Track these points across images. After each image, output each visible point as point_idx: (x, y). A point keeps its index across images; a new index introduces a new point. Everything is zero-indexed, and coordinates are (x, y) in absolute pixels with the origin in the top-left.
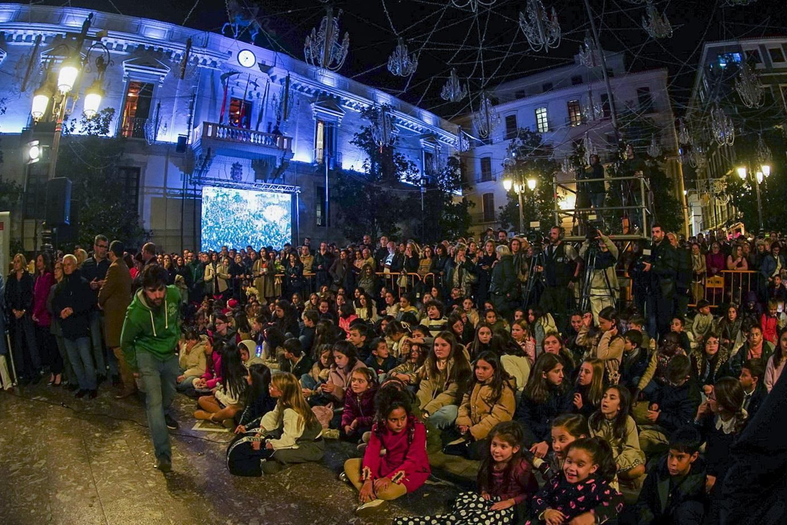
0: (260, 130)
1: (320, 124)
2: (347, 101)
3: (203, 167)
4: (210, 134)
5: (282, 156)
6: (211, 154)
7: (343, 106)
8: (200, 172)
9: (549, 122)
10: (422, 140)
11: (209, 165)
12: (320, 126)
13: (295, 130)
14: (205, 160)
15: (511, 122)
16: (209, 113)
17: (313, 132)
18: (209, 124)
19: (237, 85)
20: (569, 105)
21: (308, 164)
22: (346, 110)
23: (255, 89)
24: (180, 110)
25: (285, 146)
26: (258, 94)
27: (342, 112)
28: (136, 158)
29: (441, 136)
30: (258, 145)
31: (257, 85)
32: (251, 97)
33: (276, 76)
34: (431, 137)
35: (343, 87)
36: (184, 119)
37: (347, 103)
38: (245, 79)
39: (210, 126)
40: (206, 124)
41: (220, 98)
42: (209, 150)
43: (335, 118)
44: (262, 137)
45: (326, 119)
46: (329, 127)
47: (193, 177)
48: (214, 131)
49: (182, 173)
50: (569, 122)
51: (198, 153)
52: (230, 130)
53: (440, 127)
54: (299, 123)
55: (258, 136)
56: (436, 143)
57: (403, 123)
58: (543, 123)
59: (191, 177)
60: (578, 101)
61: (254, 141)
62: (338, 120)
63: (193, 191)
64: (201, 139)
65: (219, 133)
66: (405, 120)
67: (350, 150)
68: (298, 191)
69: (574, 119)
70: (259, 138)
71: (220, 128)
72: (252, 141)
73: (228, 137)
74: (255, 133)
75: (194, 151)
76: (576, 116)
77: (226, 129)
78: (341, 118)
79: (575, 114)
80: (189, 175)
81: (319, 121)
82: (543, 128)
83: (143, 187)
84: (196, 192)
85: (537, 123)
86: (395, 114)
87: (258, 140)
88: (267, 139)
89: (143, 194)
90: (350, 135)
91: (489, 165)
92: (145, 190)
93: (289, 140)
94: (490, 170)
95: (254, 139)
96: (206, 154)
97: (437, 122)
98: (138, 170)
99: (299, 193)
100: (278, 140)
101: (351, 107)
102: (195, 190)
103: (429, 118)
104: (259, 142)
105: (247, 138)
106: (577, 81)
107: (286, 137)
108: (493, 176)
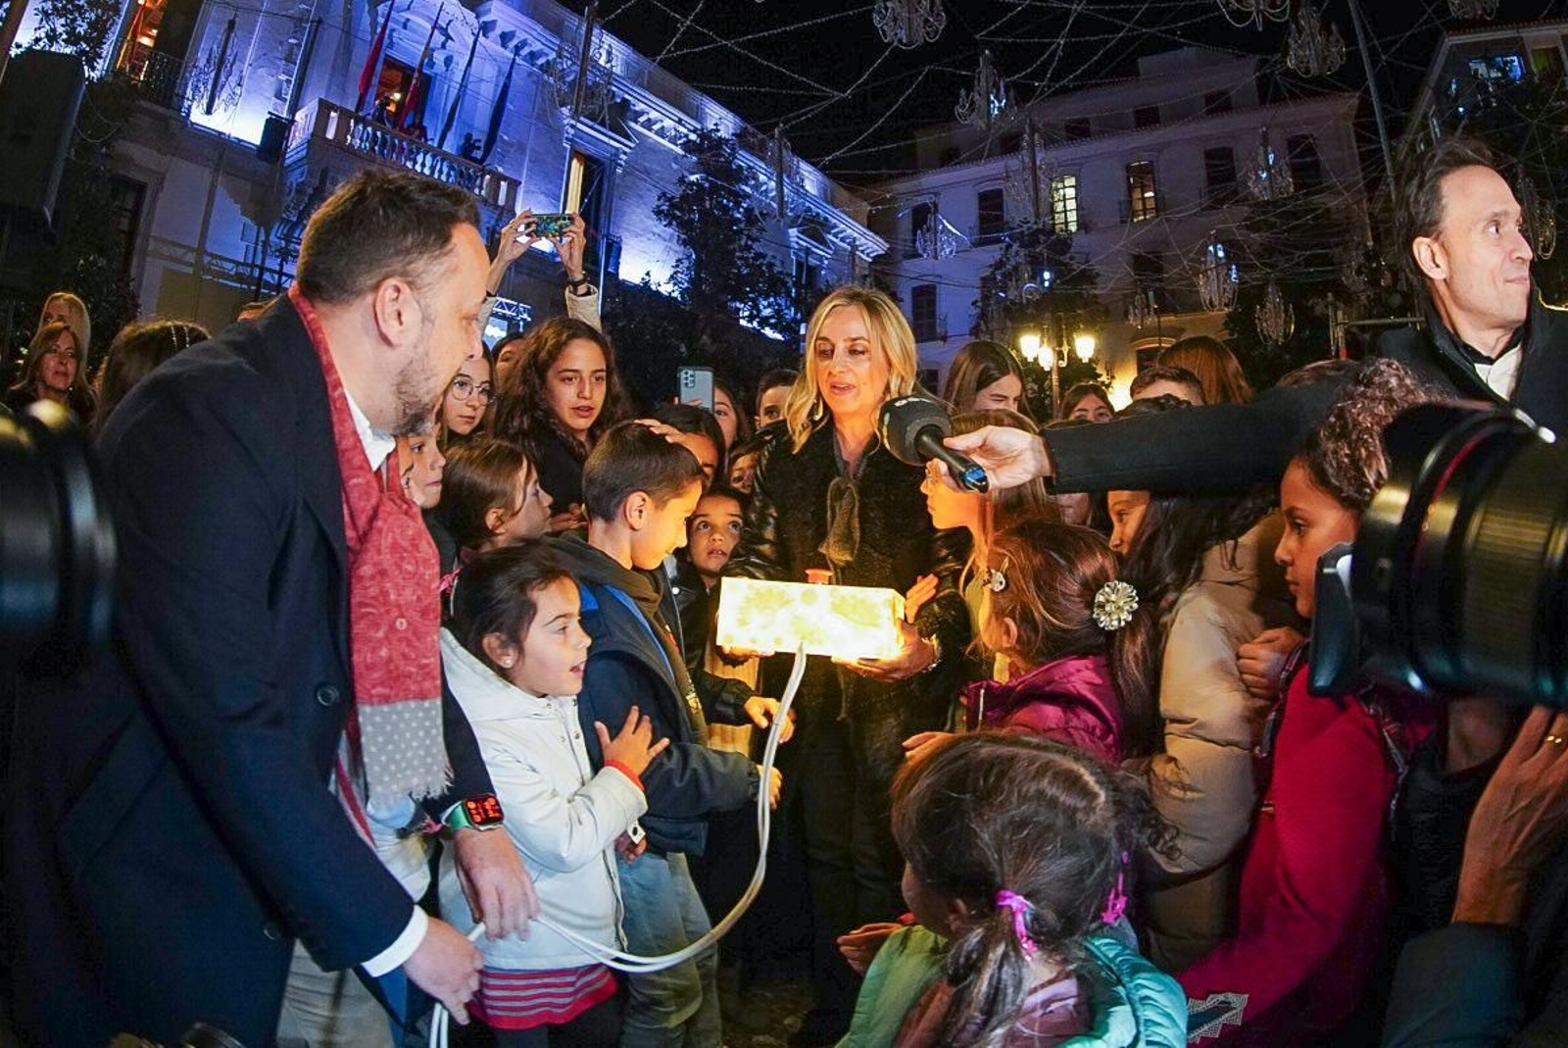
0: (446, 148)
1: (575, 163)
2: (642, 113)
4: (330, 135)
5: (493, 222)
7: (632, 124)
9: (1079, 209)
10: (793, 232)
12: (577, 169)
13: (522, 165)
14: (311, 197)
15: (991, 204)
16: (330, 80)
17: (560, 176)
18: (334, 108)
19: (405, 27)
21: (543, 252)
22: (639, 135)
23: (443, 46)
24: (264, 58)
25: (501, 201)
26: (448, 61)
27: (628, 138)
28: (140, 155)
29: (835, 226)
31: (449, 37)
32: (432, 64)
33: (494, 22)
34: (816, 228)
35: (636, 77)
36: (269, 84)
37: (642, 119)
38: (429, 19)
39: (333, 114)
40: (325, 107)
41: (361, 54)
42: (325, 173)
43: (614, 151)
44: (451, 168)
45: (592, 150)
46: (597, 171)
47: (272, 238)
48: (344, 128)
49: (248, 221)
50: (1127, 211)
51: (295, 178)
52: (379, 134)
53: (833, 205)
54: (532, 150)
55: (443, 160)
56: (823, 242)
57: (757, 187)
58: (1065, 211)
59: (267, 236)
60: (1151, 162)
61: (433, 173)
62: (617, 156)
63: (276, 276)
64: (309, 141)
65: (353, 137)
66: (762, 178)
67: (638, 235)
68: (525, 316)
69: (1139, 206)
70: (445, 170)
71: (356, 124)
72: (427, 171)
73: (372, 149)
74: (438, 154)
75: (286, 171)
76: (1144, 199)
77: (369, 129)
78: (625, 153)
79: (1143, 194)
80: (262, 230)
81: (576, 153)
82: (1066, 223)
83: (147, 237)
84: (284, 279)
85: (1052, 211)
86: (744, 159)
87: (441, 172)
88: (462, 172)
89: (144, 253)
90: (641, 197)
91: (932, 303)
92: (152, 246)
93: (514, 185)
94: (933, 314)
95: (433, 168)
96: (316, 182)
97: (825, 191)
98: (140, 189)
99: (524, 320)
100: (485, 183)
101: (650, 130)
102: (281, 273)
103: (811, 180)
104: (444, 178)
105: (415, 163)
106: (1147, 118)
107: (505, 179)
108: (939, 330)
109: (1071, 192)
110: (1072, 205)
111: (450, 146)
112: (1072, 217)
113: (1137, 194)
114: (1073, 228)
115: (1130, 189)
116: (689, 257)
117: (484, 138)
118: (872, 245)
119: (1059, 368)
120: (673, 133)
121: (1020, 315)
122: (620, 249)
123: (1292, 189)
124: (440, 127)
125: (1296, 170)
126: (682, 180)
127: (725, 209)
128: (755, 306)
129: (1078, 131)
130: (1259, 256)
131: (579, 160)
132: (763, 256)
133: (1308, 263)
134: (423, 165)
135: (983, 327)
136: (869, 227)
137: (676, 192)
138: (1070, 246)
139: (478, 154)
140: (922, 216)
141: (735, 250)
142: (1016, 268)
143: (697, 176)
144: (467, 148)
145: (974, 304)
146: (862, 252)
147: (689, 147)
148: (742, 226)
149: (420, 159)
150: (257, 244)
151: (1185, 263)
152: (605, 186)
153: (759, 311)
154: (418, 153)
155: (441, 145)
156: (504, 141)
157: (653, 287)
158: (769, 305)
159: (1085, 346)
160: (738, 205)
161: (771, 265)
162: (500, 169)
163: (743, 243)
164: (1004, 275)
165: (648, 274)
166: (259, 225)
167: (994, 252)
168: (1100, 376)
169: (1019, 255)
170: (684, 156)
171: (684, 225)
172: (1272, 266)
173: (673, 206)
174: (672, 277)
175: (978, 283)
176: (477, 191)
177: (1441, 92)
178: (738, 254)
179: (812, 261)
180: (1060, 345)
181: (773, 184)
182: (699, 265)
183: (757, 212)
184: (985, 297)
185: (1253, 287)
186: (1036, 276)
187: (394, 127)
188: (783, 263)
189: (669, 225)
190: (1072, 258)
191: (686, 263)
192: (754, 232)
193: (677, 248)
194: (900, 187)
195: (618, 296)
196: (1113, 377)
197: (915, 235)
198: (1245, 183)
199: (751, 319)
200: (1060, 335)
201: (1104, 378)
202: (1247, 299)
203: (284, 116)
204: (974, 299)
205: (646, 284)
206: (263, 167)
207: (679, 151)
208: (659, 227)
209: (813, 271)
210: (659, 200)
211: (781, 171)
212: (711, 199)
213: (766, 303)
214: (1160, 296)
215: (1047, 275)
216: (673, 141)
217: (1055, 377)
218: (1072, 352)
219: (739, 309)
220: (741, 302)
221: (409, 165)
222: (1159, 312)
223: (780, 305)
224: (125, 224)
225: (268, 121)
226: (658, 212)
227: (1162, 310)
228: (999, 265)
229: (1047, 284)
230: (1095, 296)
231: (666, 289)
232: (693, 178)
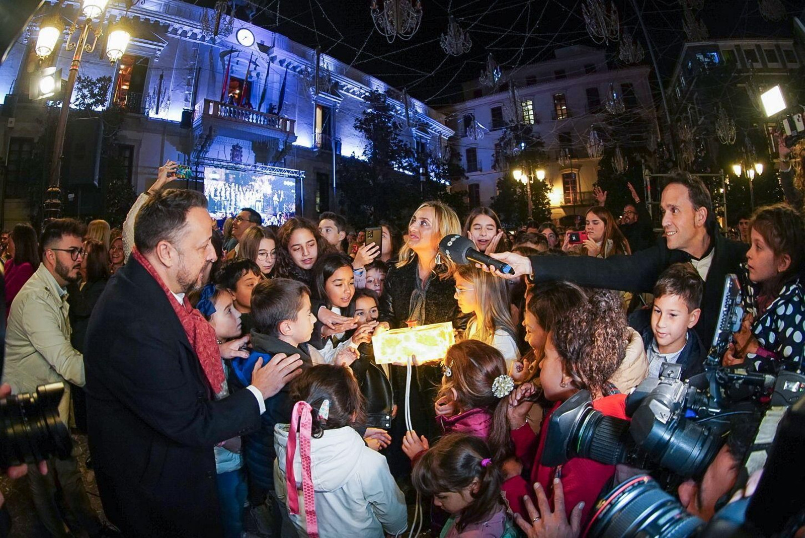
0: (261, 110)
1: (318, 110)
2: (344, 86)
3: (202, 147)
4: (211, 112)
5: (285, 138)
6: (213, 133)
7: (341, 91)
8: (200, 152)
9: (535, 115)
10: (414, 129)
11: (209, 146)
12: (319, 112)
13: (295, 113)
14: (206, 139)
15: (497, 113)
16: (208, 89)
17: (312, 115)
18: (210, 101)
19: (237, 64)
20: (555, 98)
21: (308, 148)
22: (344, 95)
23: (255, 69)
24: (178, 86)
25: (288, 129)
26: (258, 75)
27: (340, 97)
28: (129, 135)
29: (431, 126)
30: (260, 126)
31: (257, 65)
32: (251, 77)
33: (276, 57)
34: (423, 127)
35: (340, 72)
36: (181, 96)
37: (345, 88)
38: (247, 59)
39: (211, 104)
40: (207, 102)
41: (220, 78)
42: (210, 129)
43: (334, 103)
44: (265, 118)
45: (324, 103)
46: (327, 112)
47: (191, 158)
48: (216, 110)
49: (180, 153)
50: (555, 117)
51: (198, 132)
52: (232, 109)
53: (430, 117)
54: (299, 106)
55: (261, 116)
56: (427, 133)
57: (396, 111)
58: (529, 115)
59: (189, 158)
60: (563, 94)
61: (257, 121)
62: (336, 105)
63: (195, 173)
64: (202, 117)
65: (221, 112)
66: (398, 108)
67: (347, 137)
68: (303, 176)
69: (560, 112)
70: (262, 119)
71: (222, 106)
72: (254, 121)
73: (230, 116)
74: (258, 113)
75: (193, 130)
76: (561, 110)
77: (228, 108)
78: (339, 103)
79: (561, 107)
80: (186, 156)
81: (318, 106)
82: (529, 120)
83: (137, 166)
84: (198, 174)
85: (523, 117)
86: (390, 101)
87: (260, 121)
88: (270, 120)
89: (137, 173)
90: (347, 121)
91: (475, 156)
92: (139, 170)
93: (293, 122)
94: (475, 160)
95: (257, 120)
96: (207, 133)
97: (426, 111)
98: (131, 148)
99: (303, 177)
100: (280, 122)
101: (349, 92)
102: (197, 172)
103: (419, 107)
104: (262, 123)
105: (249, 118)
106: (560, 75)
107: (289, 120)
108: (478, 167)
109: (530, 107)
110: (531, 112)
111: (263, 110)
112: (532, 117)
113: (558, 108)
114: (532, 122)
115: (556, 105)
116: (370, 144)
117: (277, 105)
118: (447, 132)
119: (530, 184)
120: (358, 93)
121: (512, 162)
122: (341, 144)
123: (624, 110)
124: (258, 102)
125: (626, 101)
126: (364, 113)
127: (384, 122)
128: (400, 163)
129: (531, 81)
130: (612, 135)
131: (319, 108)
132: (402, 141)
133: (633, 139)
134: (253, 119)
135: (497, 166)
136: (446, 125)
137: (363, 117)
138: (531, 130)
139: (276, 111)
140: (469, 121)
141: (390, 140)
142: (510, 139)
143: (371, 110)
144: (271, 110)
145: (493, 155)
146: (444, 135)
147: (365, 98)
148: (392, 129)
149: (251, 116)
150: (185, 161)
151: (581, 138)
152: (332, 117)
153: (402, 164)
154: (250, 114)
155: (259, 110)
156: (286, 105)
157: (356, 158)
158: (406, 162)
159: (541, 174)
160: (389, 121)
161: (405, 145)
162: (286, 116)
163: (393, 136)
164: (504, 144)
165: (353, 152)
166: (185, 153)
167: (499, 134)
168: (547, 185)
169: (511, 135)
170: (365, 103)
171: (367, 131)
172: (617, 140)
173: (361, 124)
174: (364, 153)
175: (493, 147)
176: (277, 126)
177: (685, 66)
178: (391, 141)
179: (423, 141)
180: (530, 174)
181: (404, 111)
182: (375, 147)
183: (397, 123)
184: (497, 153)
185: (610, 148)
186: (519, 143)
187: (238, 105)
188: (411, 144)
189: (361, 131)
190: (533, 136)
191: (369, 146)
192: (398, 132)
193: (365, 140)
194: (458, 107)
195: (341, 163)
196: (553, 186)
197: (466, 129)
198: (605, 106)
199: (399, 167)
200: (530, 171)
201: (549, 186)
202: (608, 154)
203: (190, 108)
204: (492, 154)
205: (353, 157)
206: (184, 131)
207: (362, 100)
208: (357, 132)
209: (423, 145)
210: (355, 121)
211: (408, 106)
212: (378, 119)
213: (405, 161)
214: (571, 151)
215: (523, 145)
216: (359, 96)
217: (528, 188)
218: (535, 178)
219: (393, 164)
220: (395, 161)
221: (247, 120)
222: (571, 158)
223: (411, 161)
224: (127, 164)
225: (184, 113)
226: (356, 127)
227: (572, 157)
228: (502, 139)
229: (523, 148)
230: (543, 151)
231: (362, 158)
232: (369, 111)
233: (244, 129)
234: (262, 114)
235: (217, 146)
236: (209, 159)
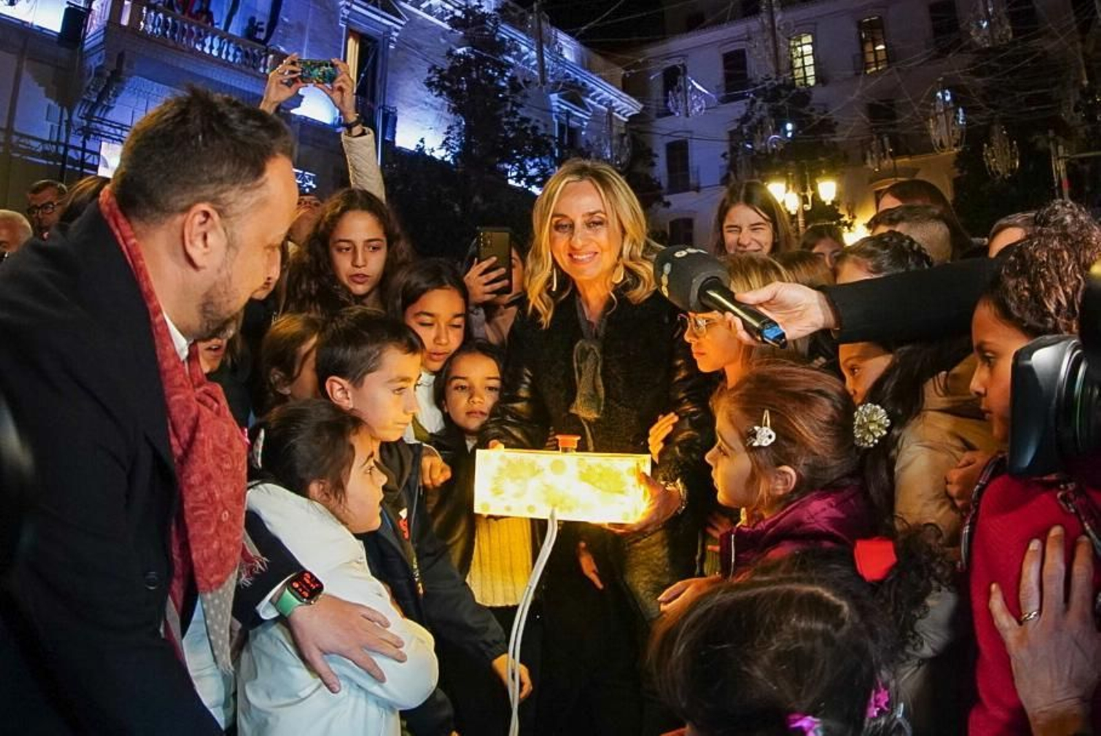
1: (351, 41)
3: (100, 98)
4: (125, 21)
6: (125, 68)
7: (402, 4)
8: (94, 107)
9: (816, 64)
10: (554, 97)
11: (116, 96)
12: (353, 47)
13: (301, 44)
14: (110, 80)
15: (735, 64)
17: (338, 52)
20: (860, 25)
21: (324, 124)
22: (408, 13)
27: (399, 16)
29: (593, 90)
30: (226, 64)
34: (575, 93)
39: (127, 2)
42: (121, 56)
43: (386, 29)
44: (238, 49)
45: (364, 28)
46: (371, 49)
47: (75, 118)
48: (136, 16)
49: (52, 103)
50: (861, 64)
51: (94, 62)
52: (169, 19)
53: (590, 71)
54: (312, 30)
55: (229, 42)
56: (582, 105)
57: (519, 57)
58: (804, 67)
59: (70, 116)
60: (880, 18)
61: (220, 54)
62: (389, 33)
63: (80, 153)
64: (105, 28)
65: (146, 23)
66: (524, 48)
67: (412, 105)
68: (311, 183)
69: (871, 58)
70: (232, 51)
71: (148, 11)
72: (215, 53)
73: (165, 35)
74: (225, 36)
75: (84, 56)
76: (875, 52)
77: (161, 15)
78: (397, 31)
79: (875, 46)
80: (65, 111)
81: (351, 32)
82: (805, 78)
84: (87, 155)
85: (792, 67)
86: (506, 32)
87: (228, 53)
88: (247, 53)
90: (412, 70)
91: (685, 157)
94: (685, 167)
95: (220, 50)
96: (113, 66)
97: (582, 58)
99: (310, 187)
100: (269, 62)
101: (419, 8)
102: (84, 150)
103: (569, 49)
104: (231, 58)
105: (204, 45)
108: (692, 181)
109: (808, 49)
110: (809, 60)
111: (235, 29)
112: (810, 71)
113: (869, 48)
114: (811, 82)
115: (863, 43)
116: (459, 124)
117: (266, 21)
118: (626, 106)
119: (804, 211)
120: (440, 10)
121: (767, 164)
122: (395, 119)
123: (1010, 36)
124: (226, 12)
125: (1014, 18)
126: (450, 53)
127: (491, 78)
128: (522, 167)
130: (984, 97)
131: (354, 38)
132: (525, 120)
133: (1029, 101)
134: (211, 47)
135: (732, 176)
136: (624, 89)
137: (446, 64)
138: (809, 99)
139: (262, 36)
140: (673, 78)
141: (501, 116)
142: (761, 121)
143: (464, 49)
144: (251, 30)
145: (724, 155)
146: (619, 112)
147: (455, 22)
148: (507, 93)
149: (208, 41)
150: (60, 123)
151: (916, 109)
152: (380, 61)
153: (526, 171)
154: (206, 36)
155: (227, 28)
156: (285, 24)
157: (428, 153)
158: (535, 165)
159: (828, 190)
160: (502, 74)
161: (535, 129)
162: (282, 49)
163: (509, 109)
164: (750, 128)
165: (422, 141)
166: (62, 106)
167: (739, 108)
168: (842, 216)
169: (762, 109)
170: (451, 31)
171: (454, 94)
172: (995, 107)
173: (442, 78)
174: (444, 143)
175: (726, 137)
176: (262, 70)
178: (505, 120)
179: (573, 123)
180: (804, 189)
181: (534, 54)
182: (469, 131)
183: (520, 81)
184: (734, 149)
185: (979, 127)
186: (779, 128)
187: (183, 13)
188: (546, 126)
189: (440, 95)
190: (812, 110)
191: (457, 130)
192: (519, 99)
193: (448, 116)
194: (652, 51)
195: (395, 162)
196: (854, 217)
197: (666, 95)
198: (968, 33)
199: (518, 179)
200: (803, 183)
201: (846, 218)
202: (974, 139)
203: (82, 5)
204: (722, 152)
205: (421, 150)
206: (64, 52)
207: (446, 26)
208: (431, 97)
209: (573, 133)
210: (430, 71)
211: (541, 41)
212: (477, 69)
213: (532, 164)
214: (894, 142)
215: (789, 126)
216: (440, 17)
217: (801, 220)
218: (816, 197)
219: (507, 170)
220: (509, 164)
221: (198, 47)
222: (894, 155)
223: (544, 165)
225: (67, 10)
226: (429, 84)
227: (896, 154)
228: (745, 119)
229: (789, 135)
230: (834, 143)
231: (439, 154)
232: (460, 51)
233: (191, 69)
234: (231, 39)
235: (134, 100)
236: (112, 124)
